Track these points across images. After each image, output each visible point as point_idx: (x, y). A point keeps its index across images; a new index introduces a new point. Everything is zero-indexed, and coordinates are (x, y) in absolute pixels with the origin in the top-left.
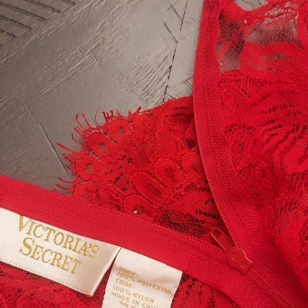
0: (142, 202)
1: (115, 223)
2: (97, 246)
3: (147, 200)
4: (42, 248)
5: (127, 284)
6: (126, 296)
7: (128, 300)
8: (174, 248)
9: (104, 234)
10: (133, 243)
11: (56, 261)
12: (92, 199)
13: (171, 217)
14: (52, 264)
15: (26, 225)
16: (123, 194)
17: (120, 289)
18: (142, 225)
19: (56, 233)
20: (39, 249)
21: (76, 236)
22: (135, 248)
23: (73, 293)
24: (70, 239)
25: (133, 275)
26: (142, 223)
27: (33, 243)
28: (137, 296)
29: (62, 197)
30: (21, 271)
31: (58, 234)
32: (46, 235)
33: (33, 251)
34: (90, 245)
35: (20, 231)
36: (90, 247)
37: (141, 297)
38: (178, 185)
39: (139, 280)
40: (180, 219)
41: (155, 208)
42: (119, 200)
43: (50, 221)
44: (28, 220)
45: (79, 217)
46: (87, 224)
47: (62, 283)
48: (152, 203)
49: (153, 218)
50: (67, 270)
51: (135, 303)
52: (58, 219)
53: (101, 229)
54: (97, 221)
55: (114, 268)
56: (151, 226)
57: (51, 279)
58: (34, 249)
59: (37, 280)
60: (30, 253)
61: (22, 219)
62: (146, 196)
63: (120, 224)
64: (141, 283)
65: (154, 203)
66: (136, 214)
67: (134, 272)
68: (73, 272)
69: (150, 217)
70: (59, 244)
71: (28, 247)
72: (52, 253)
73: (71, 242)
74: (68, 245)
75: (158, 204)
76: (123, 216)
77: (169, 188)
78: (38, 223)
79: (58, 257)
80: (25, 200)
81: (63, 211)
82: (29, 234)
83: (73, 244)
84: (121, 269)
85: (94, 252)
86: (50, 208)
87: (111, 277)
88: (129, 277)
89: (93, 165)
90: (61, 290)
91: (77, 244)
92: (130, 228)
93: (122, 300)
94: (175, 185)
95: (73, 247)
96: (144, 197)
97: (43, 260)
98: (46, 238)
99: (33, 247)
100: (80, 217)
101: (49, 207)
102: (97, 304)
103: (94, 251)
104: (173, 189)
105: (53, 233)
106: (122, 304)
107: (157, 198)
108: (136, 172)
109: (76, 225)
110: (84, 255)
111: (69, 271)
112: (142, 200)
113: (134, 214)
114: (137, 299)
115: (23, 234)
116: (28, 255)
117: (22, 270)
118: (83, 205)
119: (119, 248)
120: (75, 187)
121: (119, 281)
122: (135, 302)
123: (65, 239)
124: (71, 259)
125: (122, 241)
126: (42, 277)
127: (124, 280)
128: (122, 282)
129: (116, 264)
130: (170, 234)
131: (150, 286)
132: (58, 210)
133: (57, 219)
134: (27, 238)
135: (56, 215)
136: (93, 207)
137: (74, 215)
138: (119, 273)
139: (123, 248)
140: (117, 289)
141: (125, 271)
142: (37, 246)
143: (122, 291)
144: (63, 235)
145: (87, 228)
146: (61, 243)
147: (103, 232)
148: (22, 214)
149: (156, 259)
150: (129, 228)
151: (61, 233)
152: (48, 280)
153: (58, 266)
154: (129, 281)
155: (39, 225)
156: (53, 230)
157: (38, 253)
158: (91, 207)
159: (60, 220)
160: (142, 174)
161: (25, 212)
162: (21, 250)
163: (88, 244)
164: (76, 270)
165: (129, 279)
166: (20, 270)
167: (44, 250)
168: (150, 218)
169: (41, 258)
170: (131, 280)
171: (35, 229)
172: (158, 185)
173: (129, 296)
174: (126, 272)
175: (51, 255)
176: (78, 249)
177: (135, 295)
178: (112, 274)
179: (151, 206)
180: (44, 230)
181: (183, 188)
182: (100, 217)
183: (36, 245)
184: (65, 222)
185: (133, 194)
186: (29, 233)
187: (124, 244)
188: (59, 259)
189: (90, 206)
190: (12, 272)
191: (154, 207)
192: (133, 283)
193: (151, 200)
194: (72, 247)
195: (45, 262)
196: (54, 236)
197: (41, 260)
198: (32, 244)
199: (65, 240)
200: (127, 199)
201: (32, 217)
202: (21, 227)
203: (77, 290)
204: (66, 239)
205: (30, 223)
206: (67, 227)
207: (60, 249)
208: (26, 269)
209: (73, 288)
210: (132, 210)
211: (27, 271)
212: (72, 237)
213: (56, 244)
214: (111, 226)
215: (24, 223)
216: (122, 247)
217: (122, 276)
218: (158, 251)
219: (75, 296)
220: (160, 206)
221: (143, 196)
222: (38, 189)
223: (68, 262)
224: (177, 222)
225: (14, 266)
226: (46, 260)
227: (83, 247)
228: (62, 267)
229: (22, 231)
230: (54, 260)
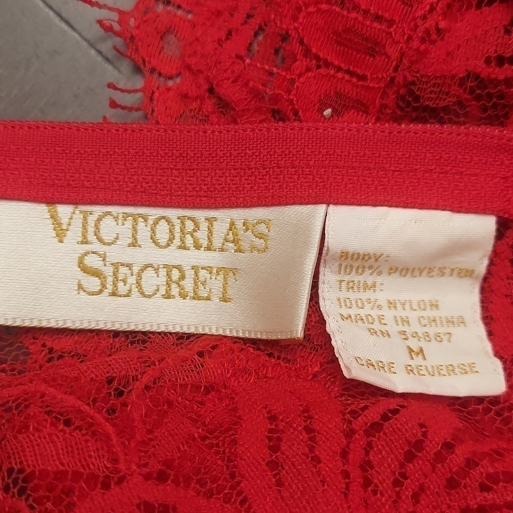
0: (337, 82)
1: (290, 152)
2: (263, 222)
3: (348, 73)
4: (129, 266)
5: (366, 287)
6: (375, 313)
7: (383, 322)
8: (454, 167)
9: (270, 187)
10: (351, 186)
11: (174, 286)
12: (208, 116)
13: (423, 97)
14: (168, 296)
15: (69, 224)
16: (285, 76)
17: (354, 303)
18: (359, 138)
19: (151, 222)
20: (123, 270)
21: (201, 214)
22: (361, 196)
23: (243, 347)
24: (190, 225)
25: (377, 260)
26: (358, 131)
27: (104, 260)
28: (398, 305)
29: (133, 131)
30: (97, 334)
31: (156, 223)
32: (129, 233)
33: (110, 280)
34: (244, 225)
35: (61, 241)
36: (247, 229)
37: (407, 306)
38: (425, 8)
39: (391, 269)
40: (447, 94)
41: (374, 87)
42: (280, 94)
43: (127, 198)
44: (72, 211)
45: (195, 166)
46: (249, 176)
47: (207, 331)
48: (363, 78)
49: (373, 116)
50: (208, 299)
51: (400, 323)
52: (144, 184)
53: (259, 179)
54: (256, 162)
55: (325, 260)
56: (383, 132)
57: (178, 329)
58: (112, 274)
59: (144, 342)
60: (104, 286)
61: (55, 212)
62: (343, 65)
63: (304, 152)
64: (398, 273)
65: (369, 76)
66: (329, 119)
67: (378, 254)
68: (224, 299)
69: (365, 115)
70: (168, 245)
71: (96, 273)
72: (157, 270)
73: (194, 231)
74: (189, 241)
75: (380, 76)
76: (305, 131)
77: (400, 25)
78: (98, 210)
79: (175, 274)
80: (46, 165)
81: (150, 164)
82: (87, 243)
83: (202, 235)
84: (344, 255)
85: (260, 238)
86: (114, 165)
87: (324, 283)
88: (367, 269)
89: (177, 32)
90: (214, 347)
91: (210, 232)
92: (331, 152)
93: (371, 326)
94: (415, 11)
95: (205, 243)
96: (339, 69)
97: (143, 294)
98: (130, 241)
99: (108, 271)
100: (198, 165)
101: (110, 164)
102: (311, 353)
103: (260, 236)
104: (413, 23)
105: (143, 224)
106: (376, 333)
107: (373, 61)
108: (303, 8)
109: (193, 188)
110: (239, 250)
111: (215, 299)
112: (335, 77)
113: (325, 119)
114: (400, 313)
115: (72, 246)
116: (100, 292)
117: (98, 332)
118: (192, 134)
119: (322, 208)
120: (151, 99)
121: (344, 285)
122: (399, 320)
123: (177, 228)
124: (209, 269)
125: (325, 190)
126: (153, 333)
127: (356, 278)
128: (351, 284)
129: (330, 247)
130: (420, 137)
131: (421, 272)
132: (136, 164)
133: (142, 186)
134: (86, 254)
135: (135, 177)
136: (220, 132)
137: (179, 166)
138: (340, 265)
139: (332, 207)
140: (348, 304)
141: (356, 256)
142: (116, 266)
143: (360, 305)
144: (168, 221)
145: (223, 188)
146: (171, 240)
147: (266, 183)
148: (51, 201)
149: (422, 206)
150: (330, 155)
151: (163, 218)
152: (171, 333)
153: (183, 296)
154: (368, 277)
155: (101, 214)
156: (140, 215)
157: (125, 281)
158: (217, 133)
159: (150, 186)
160: (319, 10)
161: (56, 194)
162: (80, 287)
163: (239, 225)
164: (231, 292)
165: (368, 272)
166: (94, 334)
167: (136, 269)
168: (366, 117)
169: (135, 290)
170: (371, 274)
171: (97, 227)
172: (368, 26)
173: (381, 313)
174: (358, 258)
175: (158, 276)
176: (217, 242)
177: (391, 304)
178: (324, 275)
179: (362, 85)
180: (120, 223)
181: (437, 12)
182: (248, 151)
183: (112, 264)
184: (164, 187)
185: (308, 69)
186: (85, 241)
187: (331, 196)
188: (179, 279)
189: (213, 132)
190: (76, 343)
191: (371, 85)
192: (379, 280)
193: (359, 71)
194: (201, 241)
195: (150, 296)
196: (149, 229)
197: (138, 294)
198: (101, 263)
199: (179, 231)
200: (298, 87)
201: (80, 200)
202: (61, 234)
203: (253, 336)
204: (181, 228)
205: (78, 217)
206: (174, 198)
207: (173, 256)
208: (109, 327)
209: (241, 335)
210: (318, 111)
211: (111, 331)
212: (192, 219)
213: (161, 247)
214: (282, 162)
215: (65, 221)
216: (328, 204)
217: (348, 271)
218: (405, 185)
219: (252, 350)
220: (386, 79)
221: (335, 67)
222: (66, 129)
223: (202, 279)
224: (442, 104)
225: (78, 328)
226: (148, 290)
227: (228, 234)
228: (192, 295)
229: (66, 240)
230: (168, 285)
